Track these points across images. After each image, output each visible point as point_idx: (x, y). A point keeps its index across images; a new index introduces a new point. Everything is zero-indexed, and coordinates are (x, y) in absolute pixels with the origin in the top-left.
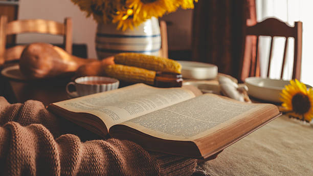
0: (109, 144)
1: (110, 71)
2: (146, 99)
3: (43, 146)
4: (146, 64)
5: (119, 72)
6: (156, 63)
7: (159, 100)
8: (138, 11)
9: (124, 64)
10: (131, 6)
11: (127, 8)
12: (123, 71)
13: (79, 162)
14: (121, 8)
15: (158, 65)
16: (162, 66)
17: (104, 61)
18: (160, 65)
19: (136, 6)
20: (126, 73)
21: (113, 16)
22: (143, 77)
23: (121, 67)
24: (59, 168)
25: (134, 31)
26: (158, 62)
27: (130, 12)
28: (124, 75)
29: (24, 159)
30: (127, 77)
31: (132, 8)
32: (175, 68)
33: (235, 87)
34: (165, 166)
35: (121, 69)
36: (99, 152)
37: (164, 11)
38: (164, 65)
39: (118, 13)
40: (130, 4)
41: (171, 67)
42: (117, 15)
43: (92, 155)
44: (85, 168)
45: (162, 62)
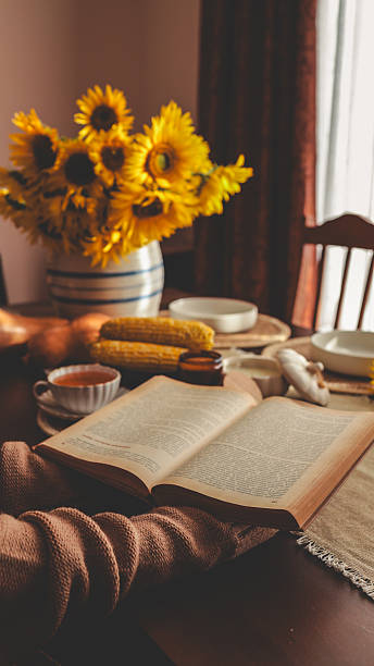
0: (167, 519)
1: (99, 352)
2: (188, 423)
3: (89, 540)
4: (157, 335)
5: (114, 355)
6: (173, 333)
7: (207, 421)
8: (130, 233)
9: (121, 339)
10: (117, 227)
11: (109, 230)
12: (121, 353)
13: (138, 553)
14: (99, 229)
15: (177, 336)
16: (184, 336)
17: (75, 324)
18: (180, 334)
19: (125, 225)
20: (126, 355)
21: (83, 244)
22: (155, 359)
23: (116, 344)
24: (116, 567)
25: (120, 265)
26: (177, 330)
27: (116, 237)
28: (123, 357)
29: (72, 563)
30: (128, 360)
31: (120, 230)
32: (204, 338)
33: (303, 365)
34: (243, 535)
35: (118, 349)
36: (158, 532)
37: (174, 226)
38: (187, 335)
39: (94, 239)
40: (116, 222)
41: (199, 337)
42: (91, 242)
43: (151, 539)
44: (146, 559)
45: (182, 330)
